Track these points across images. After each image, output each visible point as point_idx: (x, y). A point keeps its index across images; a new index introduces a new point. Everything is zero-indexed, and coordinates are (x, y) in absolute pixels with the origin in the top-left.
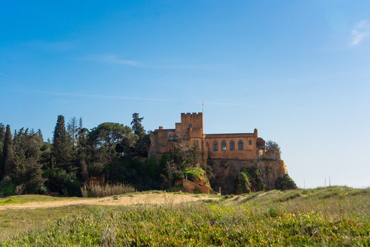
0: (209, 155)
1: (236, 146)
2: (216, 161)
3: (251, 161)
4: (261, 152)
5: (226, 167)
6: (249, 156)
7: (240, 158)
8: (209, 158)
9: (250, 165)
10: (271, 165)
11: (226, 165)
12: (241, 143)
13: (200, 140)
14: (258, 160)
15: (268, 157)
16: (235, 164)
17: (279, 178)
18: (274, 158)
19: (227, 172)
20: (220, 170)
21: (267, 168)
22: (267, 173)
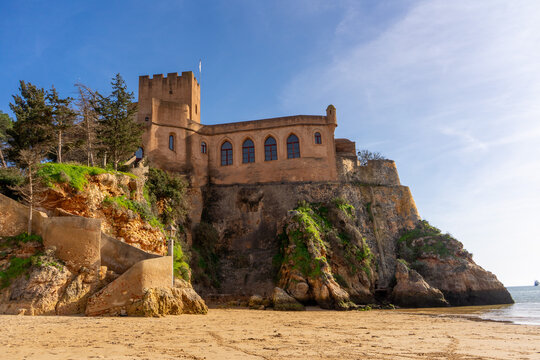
0: (209, 178)
1: (282, 149)
2: (226, 191)
3: (324, 185)
4: (348, 165)
5: (253, 205)
6: (316, 173)
7: (294, 179)
8: (210, 184)
9: (321, 195)
10: (378, 197)
11: (253, 197)
12: (293, 142)
13: (181, 135)
14: (343, 183)
15: (366, 178)
16: (280, 193)
17: (403, 232)
18: (384, 182)
19: (256, 218)
20: (237, 212)
21: (367, 206)
22: (371, 219)
